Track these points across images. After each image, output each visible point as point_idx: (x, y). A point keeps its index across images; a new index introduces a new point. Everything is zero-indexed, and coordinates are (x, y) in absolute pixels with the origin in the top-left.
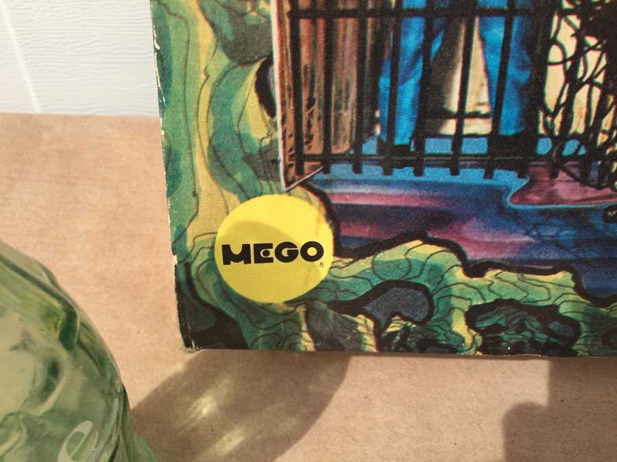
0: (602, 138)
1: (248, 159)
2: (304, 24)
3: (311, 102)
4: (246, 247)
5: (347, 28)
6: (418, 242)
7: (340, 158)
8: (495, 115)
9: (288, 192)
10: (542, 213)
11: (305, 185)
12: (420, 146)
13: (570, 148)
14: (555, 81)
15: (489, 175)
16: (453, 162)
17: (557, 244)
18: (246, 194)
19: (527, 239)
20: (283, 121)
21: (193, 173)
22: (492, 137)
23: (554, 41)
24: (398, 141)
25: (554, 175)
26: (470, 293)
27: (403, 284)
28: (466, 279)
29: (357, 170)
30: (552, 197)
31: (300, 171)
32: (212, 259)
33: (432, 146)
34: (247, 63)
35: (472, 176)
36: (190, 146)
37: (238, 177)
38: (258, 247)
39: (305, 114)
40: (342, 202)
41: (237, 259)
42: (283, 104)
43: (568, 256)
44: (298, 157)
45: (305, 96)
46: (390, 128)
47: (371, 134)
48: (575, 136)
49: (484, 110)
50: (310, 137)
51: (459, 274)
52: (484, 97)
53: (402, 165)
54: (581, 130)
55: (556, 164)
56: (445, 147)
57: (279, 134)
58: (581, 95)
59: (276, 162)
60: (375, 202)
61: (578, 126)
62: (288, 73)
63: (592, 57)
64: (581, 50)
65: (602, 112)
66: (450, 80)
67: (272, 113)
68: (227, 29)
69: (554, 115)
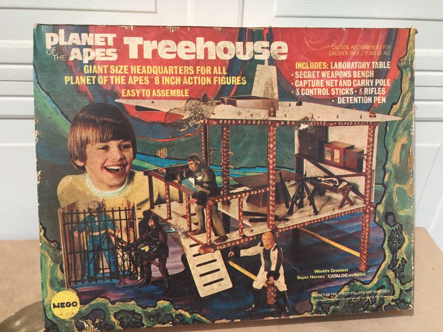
0: (132, 270)
1: (58, 283)
2: (69, 255)
3: (72, 269)
4: (59, 304)
5: (78, 255)
6: (99, 298)
7: (79, 281)
8: (110, 268)
9: (68, 290)
10: (124, 287)
11: (71, 288)
12: (96, 276)
13: (126, 273)
14: (120, 260)
15: (111, 280)
16: (103, 278)
17: (130, 294)
18: (58, 291)
19: (123, 294)
20: (66, 274)
21: (46, 287)
22: (110, 272)
23: (118, 254)
24: (91, 276)
25: (124, 279)
26: (113, 309)
27: (97, 309)
28: (112, 306)
29: (83, 283)
30: (125, 284)
31: (70, 285)
32: (50, 307)
33: (98, 276)
34: (57, 263)
35: (108, 281)
36: (46, 281)
37: (56, 287)
38: (61, 304)
39: (70, 272)
40: (80, 291)
41: (56, 307)
42: (66, 271)
43: (133, 297)
44: (70, 282)
45: (70, 269)
46: (89, 273)
47: (85, 275)
48: (127, 270)
49: (108, 267)
50: (72, 277)
51: (110, 305)
52: (107, 265)
53: (93, 281)
54: (127, 269)
55: (125, 276)
56: (101, 276)
57: (65, 277)
58: (126, 263)
59: (64, 283)
60: (88, 290)
61: (127, 268)
62: (66, 264)
63: (126, 256)
64: (123, 255)
65: (130, 265)
66: (100, 262)
67: (63, 273)
68: (54, 258)
69: (121, 267)
